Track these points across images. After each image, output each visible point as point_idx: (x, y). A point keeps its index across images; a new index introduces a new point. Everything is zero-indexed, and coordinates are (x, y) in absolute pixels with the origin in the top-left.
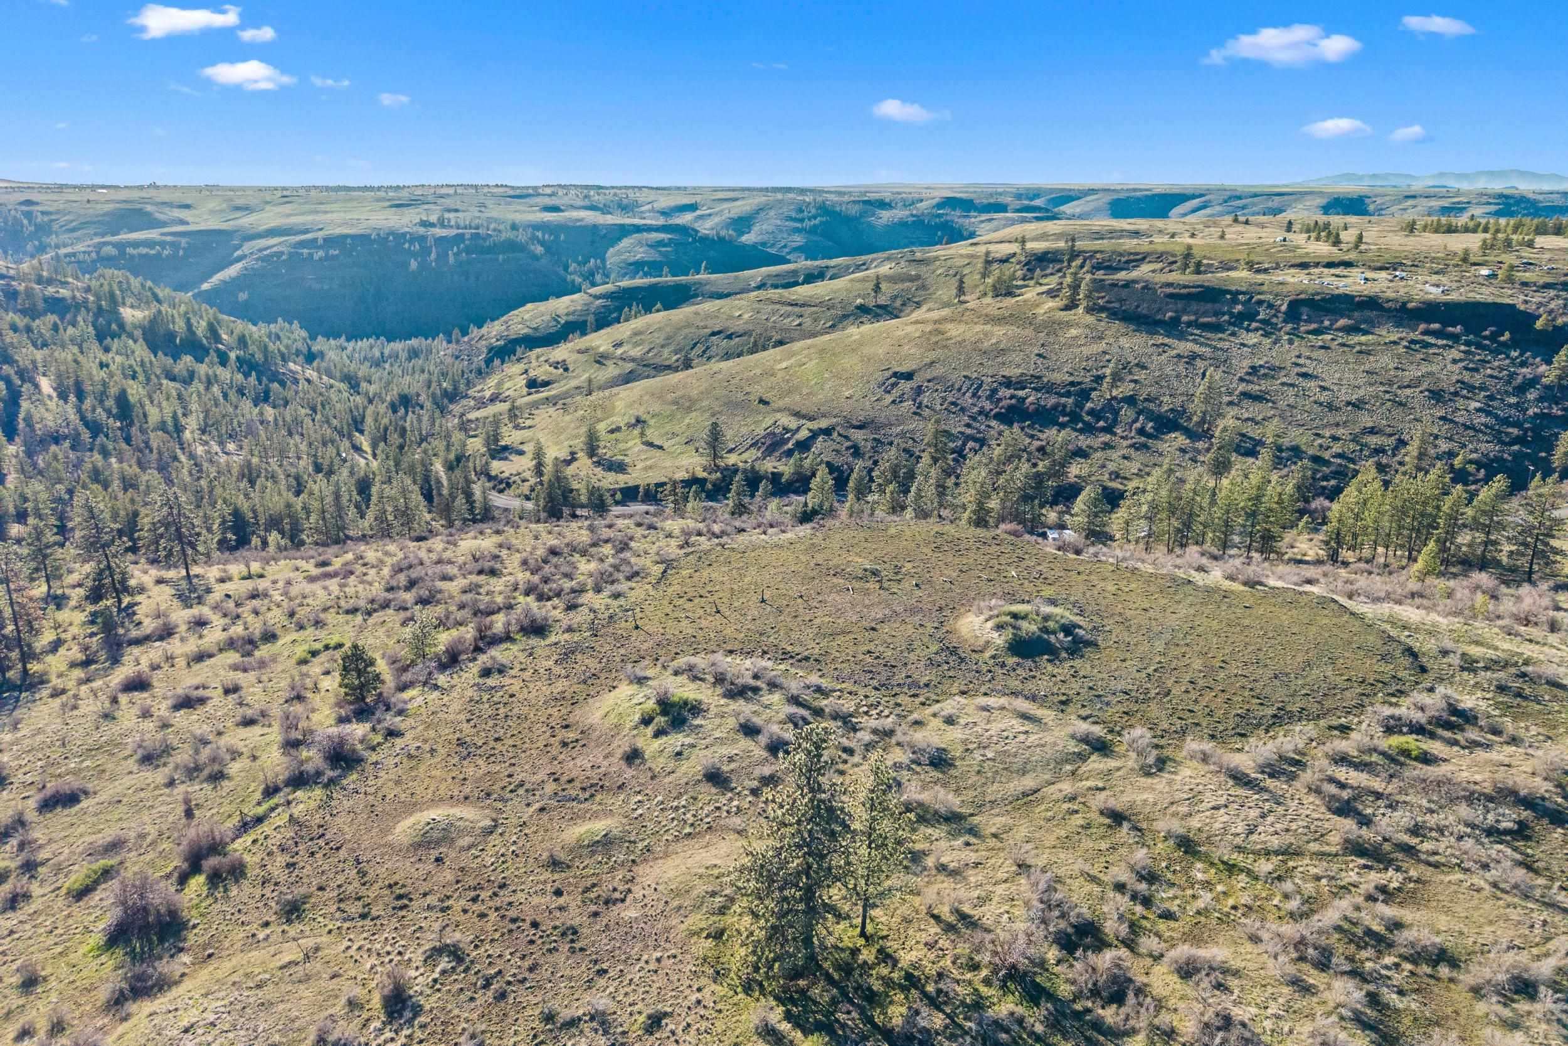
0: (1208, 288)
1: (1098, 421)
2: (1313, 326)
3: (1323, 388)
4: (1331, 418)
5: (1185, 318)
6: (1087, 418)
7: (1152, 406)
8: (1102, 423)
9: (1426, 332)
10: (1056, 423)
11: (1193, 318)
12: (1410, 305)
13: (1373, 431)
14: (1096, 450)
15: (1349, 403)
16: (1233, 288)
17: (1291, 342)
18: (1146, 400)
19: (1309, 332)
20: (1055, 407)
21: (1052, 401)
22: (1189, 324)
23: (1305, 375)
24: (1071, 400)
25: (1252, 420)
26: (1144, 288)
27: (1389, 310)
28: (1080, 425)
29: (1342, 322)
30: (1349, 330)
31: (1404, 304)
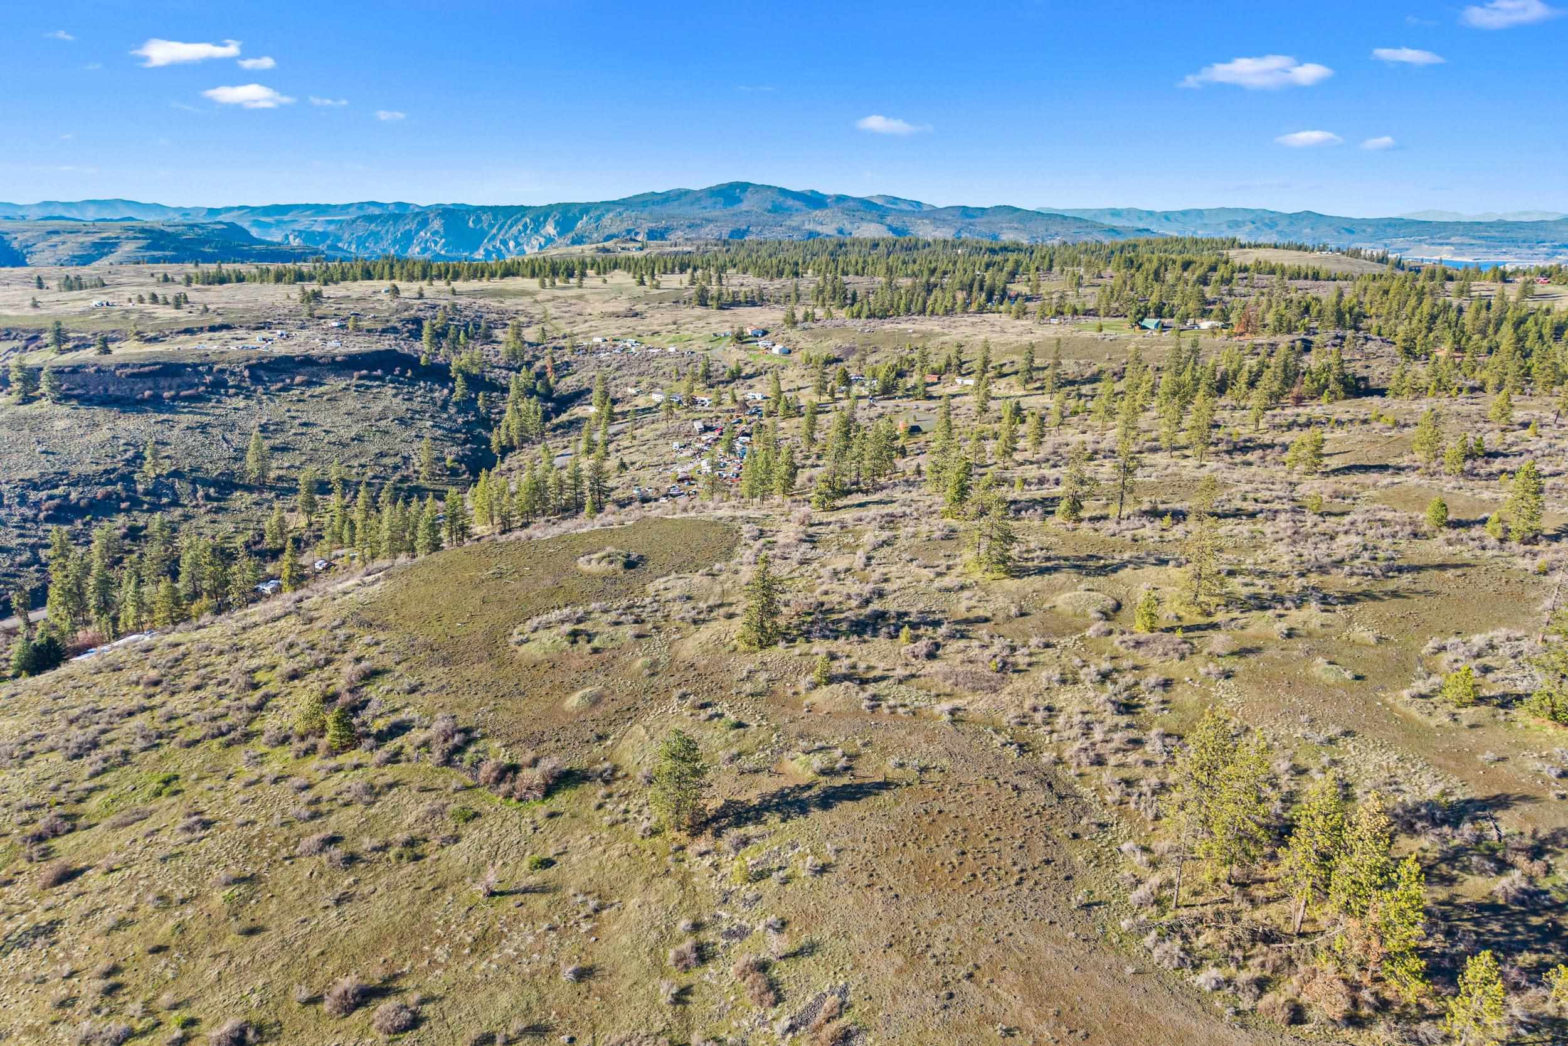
0: (164, 364)
1: (159, 497)
2: (280, 385)
3: (327, 432)
4: (348, 453)
5: (166, 394)
6: (147, 499)
7: (200, 474)
8: (165, 500)
9: (361, 378)
10: (119, 511)
11: (173, 393)
12: (339, 359)
13: (382, 455)
14: (179, 523)
15: (353, 440)
16: (190, 361)
17: (272, 401)
18: (191, 471)
19: (279, 390)
20: (108, 496)
21: (100, 492)
22: (173, 399)
23: (305, 424)
24: (119, 487)
25: (292, 466)
26: (98, 371)
27: (323, 364)
28: (146, 506)
29: (298, 379)
30: (309, 384)
31: (333, 358)
